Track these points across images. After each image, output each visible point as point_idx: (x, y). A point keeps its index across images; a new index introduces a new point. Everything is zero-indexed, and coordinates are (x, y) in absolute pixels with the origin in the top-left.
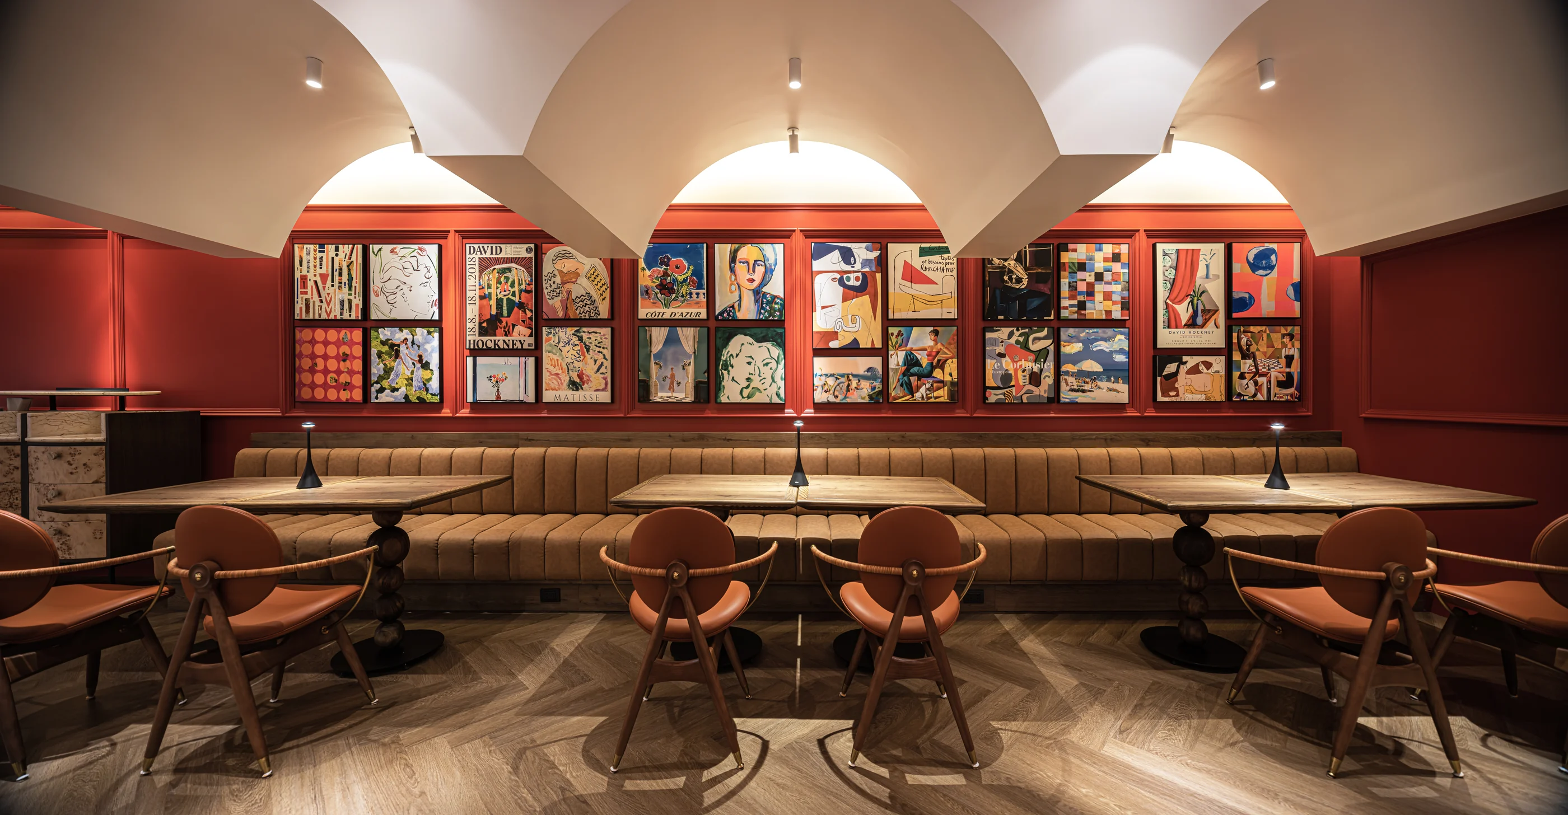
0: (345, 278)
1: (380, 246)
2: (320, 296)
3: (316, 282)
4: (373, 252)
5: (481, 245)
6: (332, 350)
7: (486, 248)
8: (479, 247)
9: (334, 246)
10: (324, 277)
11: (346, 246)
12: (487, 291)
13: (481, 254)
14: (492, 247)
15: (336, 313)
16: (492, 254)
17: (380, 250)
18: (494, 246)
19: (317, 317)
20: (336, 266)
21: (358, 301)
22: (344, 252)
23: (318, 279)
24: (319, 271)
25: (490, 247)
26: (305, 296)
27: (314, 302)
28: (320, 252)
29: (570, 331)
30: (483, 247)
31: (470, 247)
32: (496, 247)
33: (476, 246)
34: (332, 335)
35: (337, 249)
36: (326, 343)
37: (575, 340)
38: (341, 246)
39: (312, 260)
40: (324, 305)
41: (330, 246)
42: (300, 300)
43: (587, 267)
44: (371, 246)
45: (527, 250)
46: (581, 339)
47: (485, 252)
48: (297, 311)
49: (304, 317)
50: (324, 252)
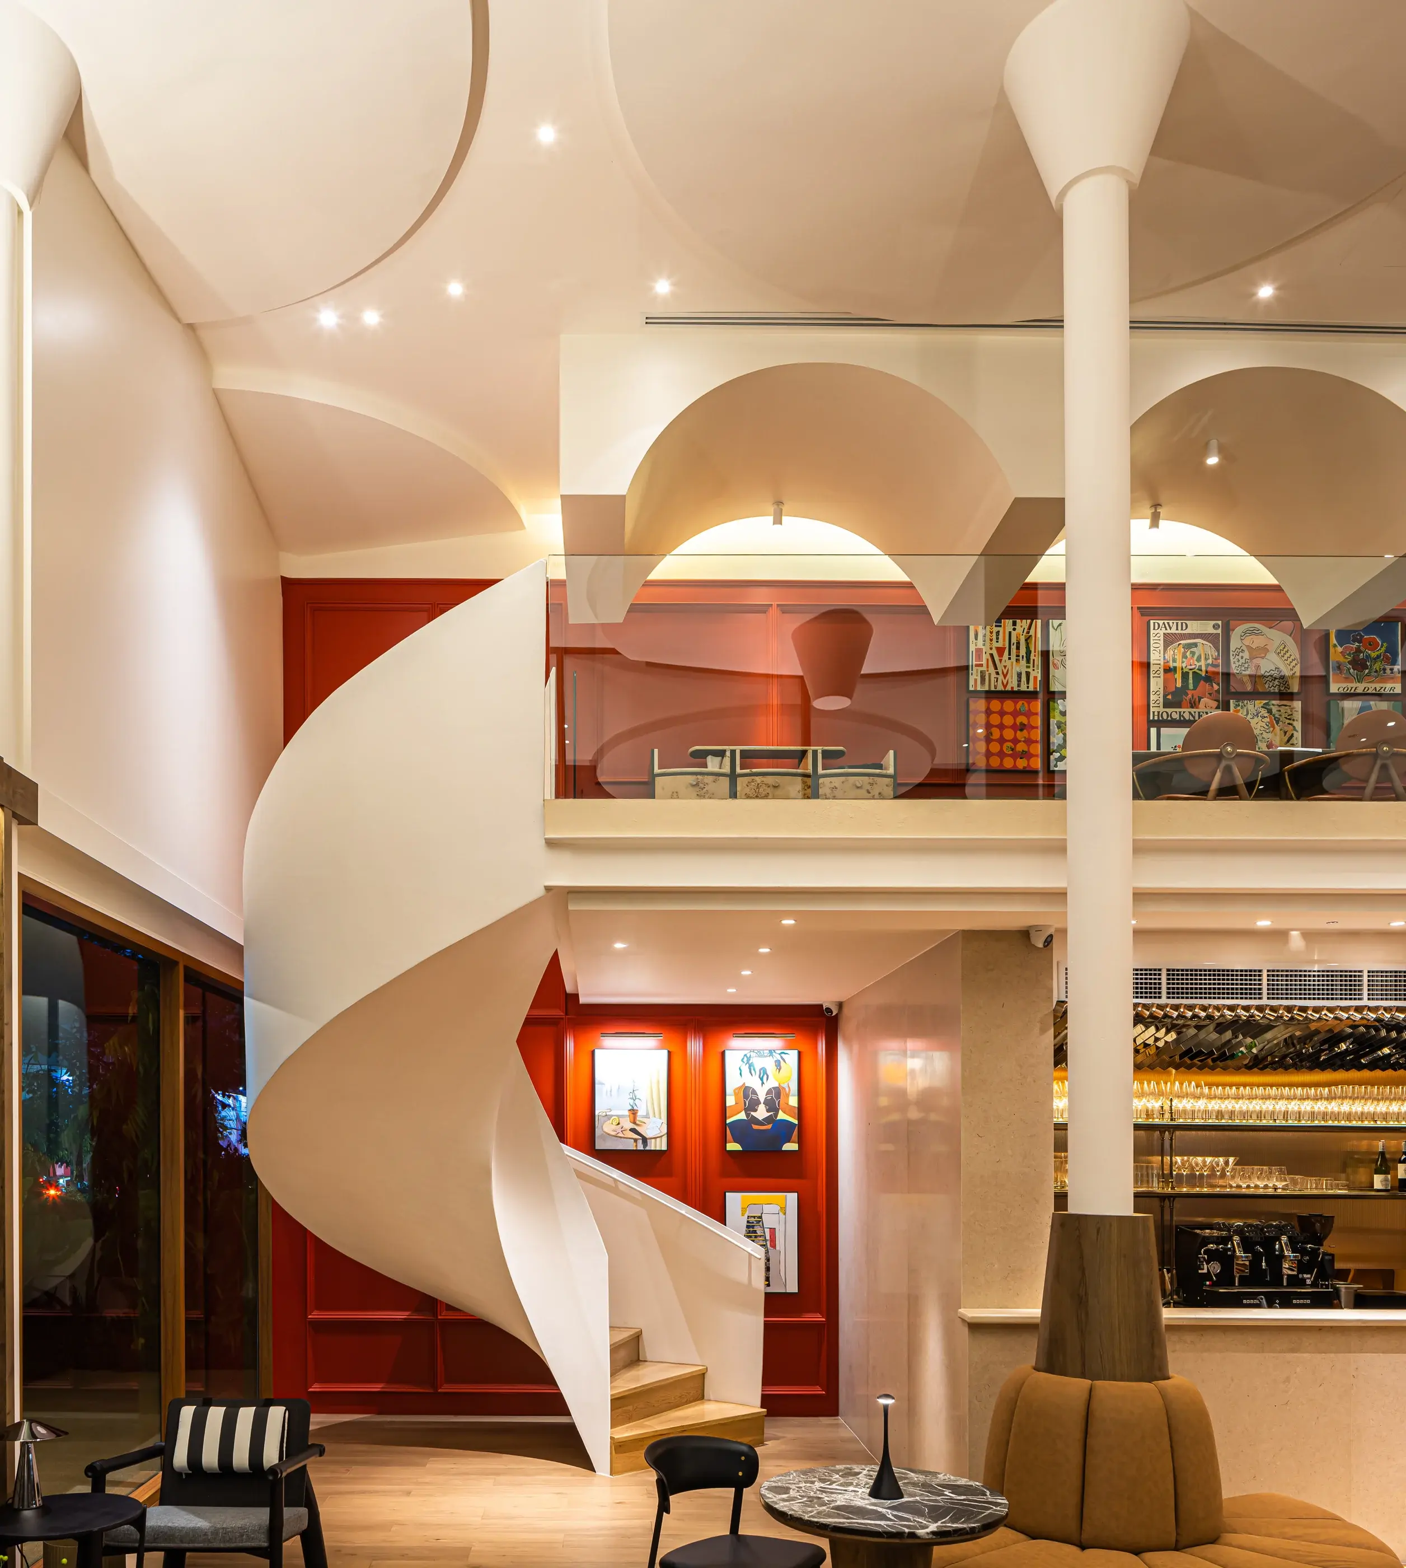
0: (1023, 651)
1: (1060, 621)
2: (996, 668)
3: (992, 655)
4: (1053, 627)
5: (1166, 622)
6: (1008, 720)
7: (1171, 624)
8: (1164, 623)
9: (1011, 621)
10: (1000, 651)
11: (1024, 621)
12: (1171, 665)
13: (1166, 629)
14: (1177, 623)
15: (1013, 684)
16: (1177, 629)
17: (1060, 625)
18: (1180, 622)
19: (993, 689)
20: (1014, 640)
21: (1037, 673)
22: (1021, 626)
23: (994, 652)
24: (995, 645)
25: (1175, 624)
26: (980, 669)
27: (990, 675)
28: (996, 626)
29: (1259, 703)
30: (1168, 623)
31: (1154, 623)
32: (1182, 623)
33: (1161, 622)
34: (1009, 705)
35: (1014, 624)
36: (1002, 713)
37: (1264, 712)
38: (1018, 621)
39: (988, 634)
40: (1001, 677)
41: (1007, 621)
42: (974, 672)
43: (1277, 643)
44: (1050, 621)
45: (1214, 626)
46: (1270, 711)
47: (1170, 628)
48: (972, 682)
49: (979, 688)
50: (1000, 626)
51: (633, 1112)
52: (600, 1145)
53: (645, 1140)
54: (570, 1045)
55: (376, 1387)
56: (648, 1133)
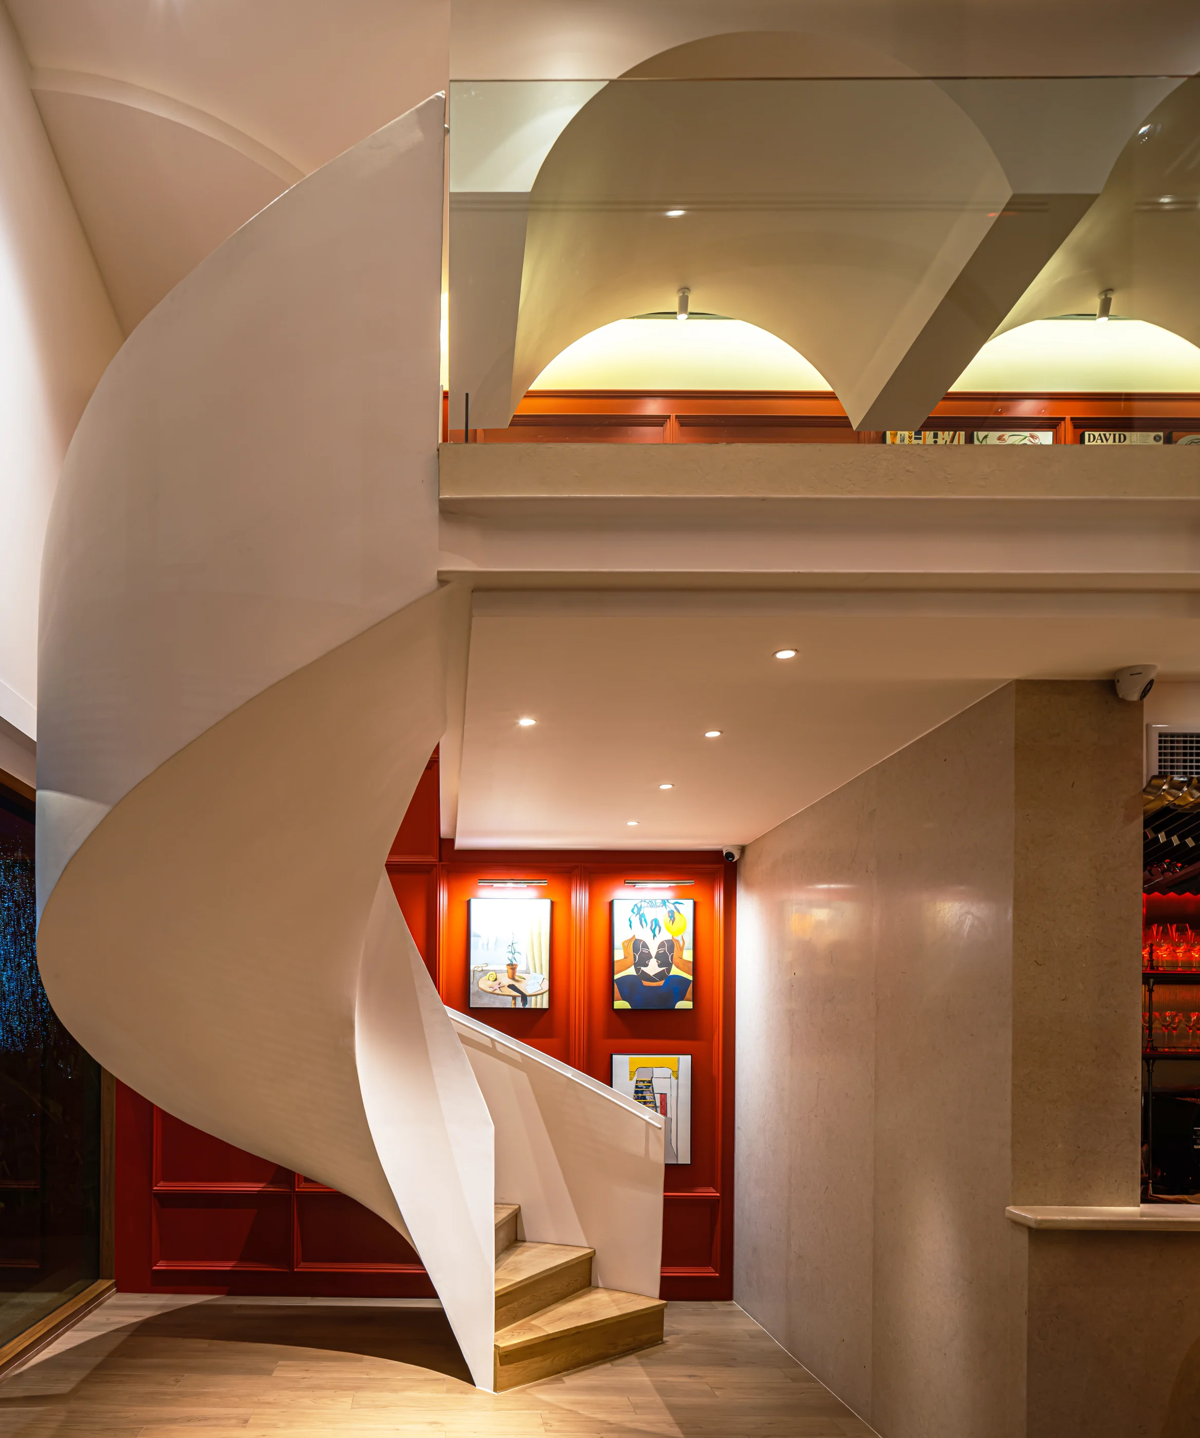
1: (985, 433)
4: (978, 439)
5: (1102, 433)
7: (1108, 436)
8: (1100, 435)
9: (932, 433)
11: (946, 433)
13: (1102, 441)
14: (1114, 435)
16: (1114, 441)
17: (986, 437)
18: (1117, 434)
22: (943, 439)
25: (1112, 436)
28: (916, 438)
30: (1105, 435)
31: (1089, 435)
32: (1120, 435)
33: (1097, 434)
35: (936, 436)
38: (940, 433)
41: (928, 433)
44: (975, 433)
45: (1155, 438)
47: (1107, 440)
50: (920, 439)
51: (512, 967)
52: (475, 1003)
53: (524, 998)
54: (443, 898)
55: (227, 1266)
56: (528, 991)
